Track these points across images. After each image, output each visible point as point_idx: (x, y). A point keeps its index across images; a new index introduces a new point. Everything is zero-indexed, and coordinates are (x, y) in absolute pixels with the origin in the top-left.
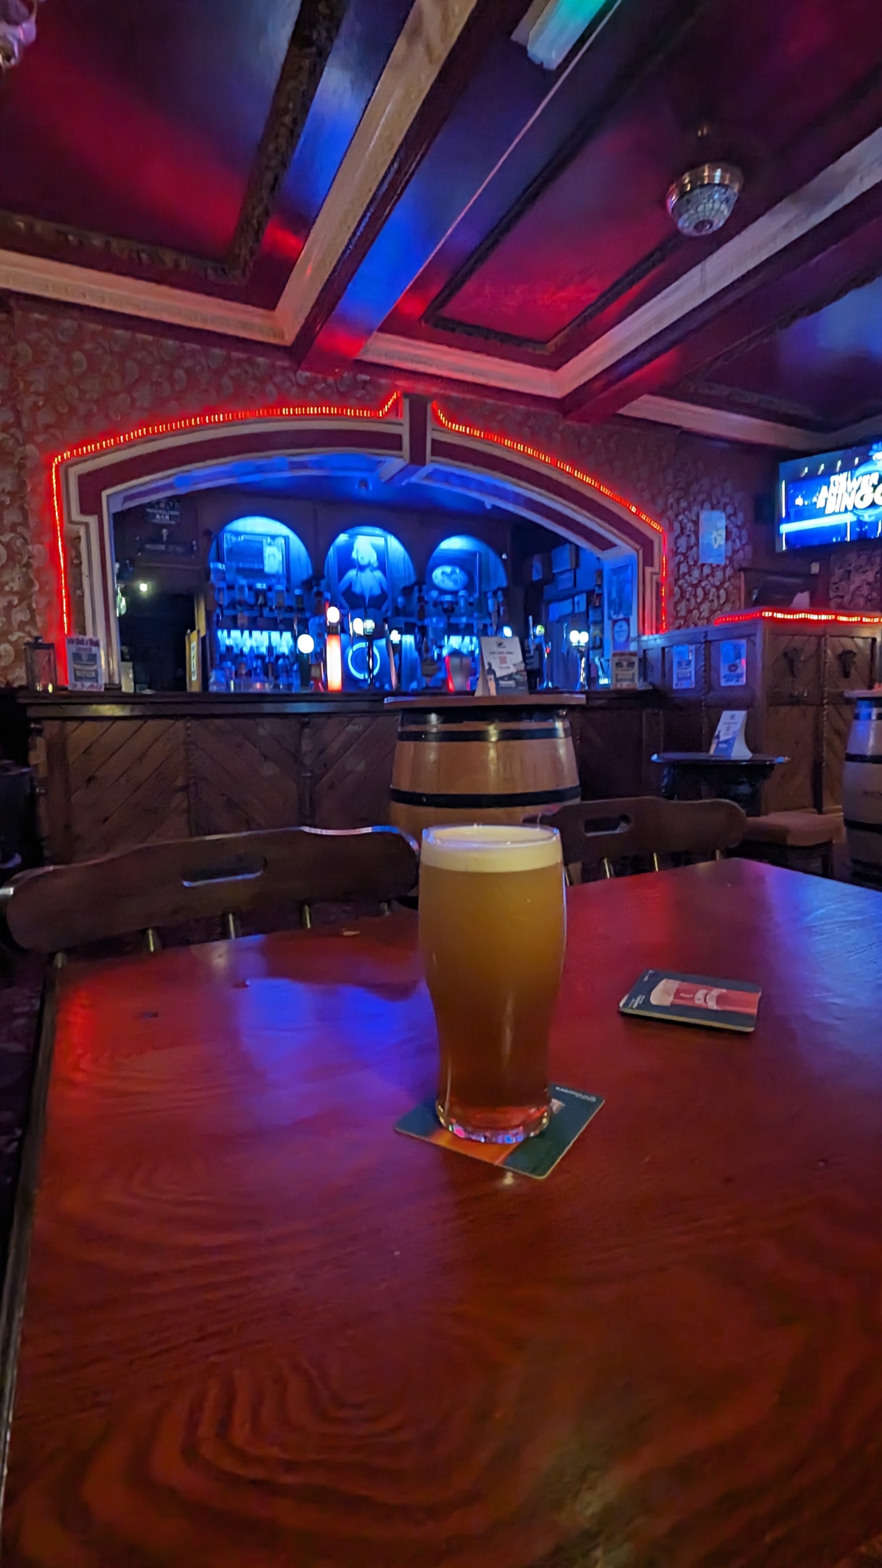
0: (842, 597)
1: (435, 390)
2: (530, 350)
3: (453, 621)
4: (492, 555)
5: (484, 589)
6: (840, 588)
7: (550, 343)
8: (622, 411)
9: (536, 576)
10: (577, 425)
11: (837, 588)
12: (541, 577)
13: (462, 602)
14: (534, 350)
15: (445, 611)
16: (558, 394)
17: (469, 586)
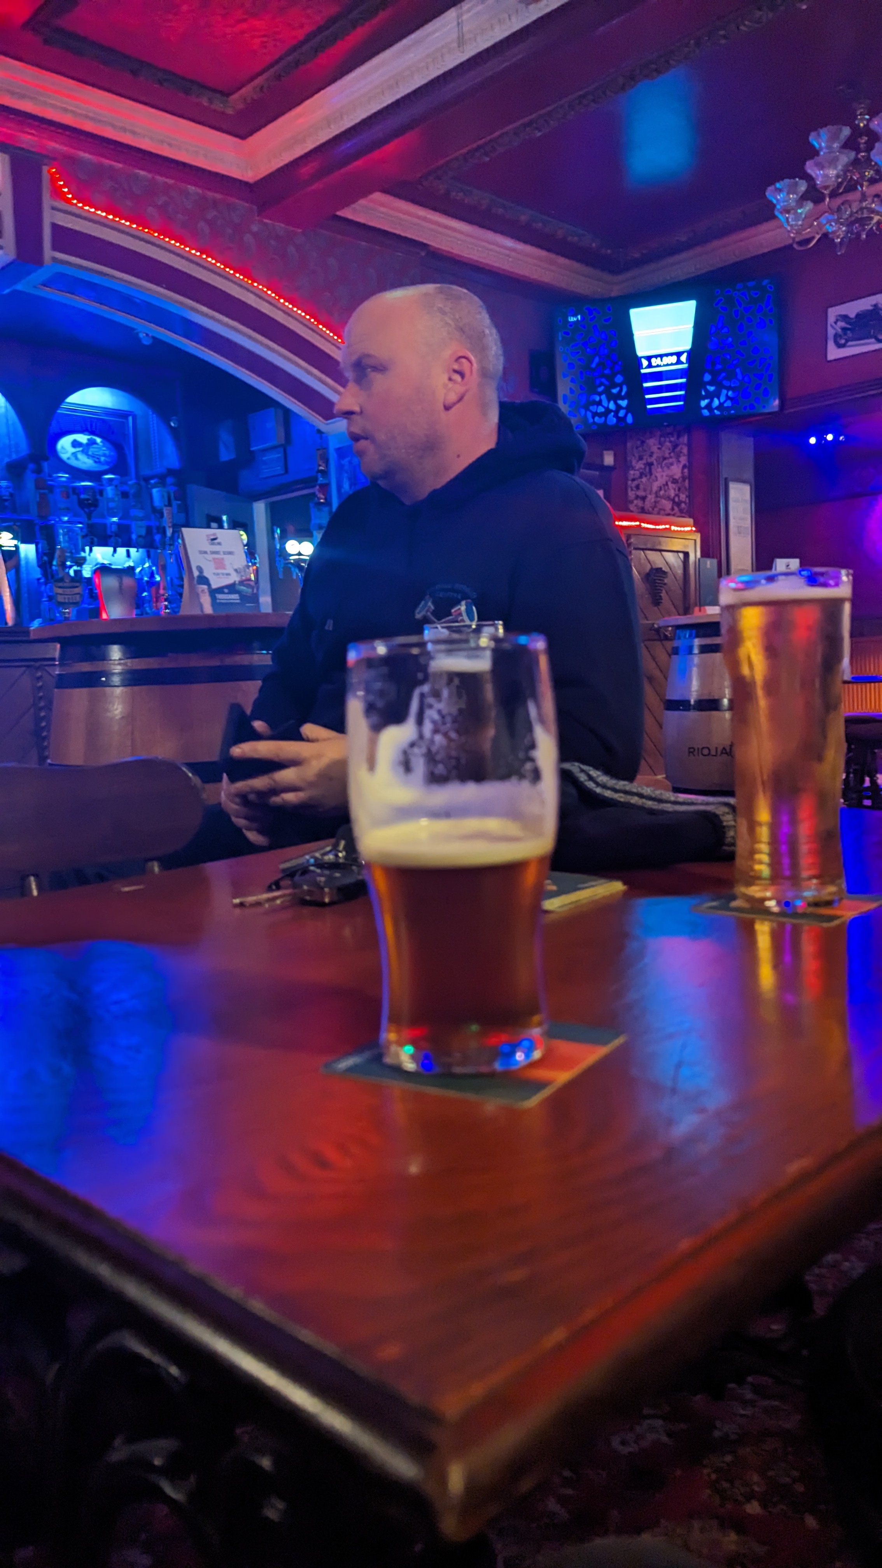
0: (644, 499)
1: (54, 145)
2: (205, 103)
3: (95, 520)
4: (153, 419)
5: (145, 471)
6: (641, 487)
7: (235, 96)
8: (346, 213)
9: (226, 454)
10: (280, 227)
11: (638, 487)
12: (233, 456)
13: (110, 491)
14: (211, 101)
15: (82, 504)
16: (250, 175)
17: (118, 466)
